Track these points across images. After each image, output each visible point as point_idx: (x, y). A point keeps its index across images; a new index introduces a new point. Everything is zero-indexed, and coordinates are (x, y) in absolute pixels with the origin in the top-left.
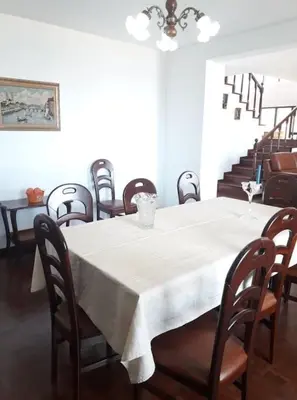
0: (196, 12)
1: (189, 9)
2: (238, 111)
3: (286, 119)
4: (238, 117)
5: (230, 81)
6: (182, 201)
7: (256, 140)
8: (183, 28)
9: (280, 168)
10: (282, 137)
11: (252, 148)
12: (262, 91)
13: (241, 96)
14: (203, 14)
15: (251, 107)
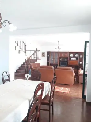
0: (9, 22)
1: (6, 21)
2: (20, 51)
3: (33, 54)
4: (19, 53)
5: (17, 42)
6: (4, 83)
7: (26, 60)
8: (4, 26)
9: (33, 67)
10: (32, 59)
11: (25, 62)
12: (26, 46)
13: (20, 47)
14: (11, 23)
15: (23, 50)
